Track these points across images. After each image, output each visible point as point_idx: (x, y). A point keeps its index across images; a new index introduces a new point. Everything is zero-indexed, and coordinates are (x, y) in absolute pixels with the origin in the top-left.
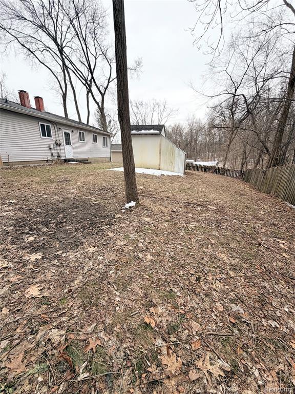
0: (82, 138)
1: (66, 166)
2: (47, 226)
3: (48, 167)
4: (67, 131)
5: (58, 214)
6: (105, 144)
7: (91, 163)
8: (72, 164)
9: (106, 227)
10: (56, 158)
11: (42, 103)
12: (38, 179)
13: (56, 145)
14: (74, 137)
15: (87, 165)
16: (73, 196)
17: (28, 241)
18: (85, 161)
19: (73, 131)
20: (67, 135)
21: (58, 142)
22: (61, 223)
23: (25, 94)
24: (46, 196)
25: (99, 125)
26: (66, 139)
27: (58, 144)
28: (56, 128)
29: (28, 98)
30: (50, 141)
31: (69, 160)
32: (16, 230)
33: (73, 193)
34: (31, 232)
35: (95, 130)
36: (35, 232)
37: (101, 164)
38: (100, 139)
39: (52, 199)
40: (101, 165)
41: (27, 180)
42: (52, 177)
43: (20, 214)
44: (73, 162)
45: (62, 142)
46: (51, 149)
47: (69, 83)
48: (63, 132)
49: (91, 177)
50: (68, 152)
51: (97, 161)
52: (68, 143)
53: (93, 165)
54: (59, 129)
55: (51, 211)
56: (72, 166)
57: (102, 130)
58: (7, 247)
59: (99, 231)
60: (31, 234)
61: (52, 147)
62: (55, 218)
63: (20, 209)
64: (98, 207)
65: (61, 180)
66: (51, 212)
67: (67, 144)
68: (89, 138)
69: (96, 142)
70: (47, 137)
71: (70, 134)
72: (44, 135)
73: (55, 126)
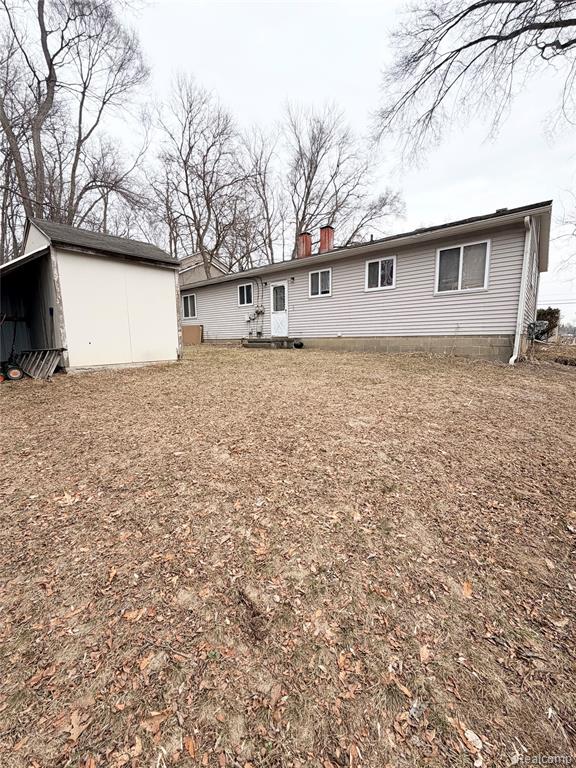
0: (319, 287)
4: (279, 284)
13: (257, 314)
14: (294, 290)
19: (292, 279)
20: (279, 291)
21: (258, 309)
26: (276, 298)
27: (261, 313)
28: (260, 285)
30: (248, 310)
38: (416, 268)
45: (267, 307)
46: (248, 321)
48: (272, 288)
50: (278, 325)
52: (279, 306)
54: (266, 283)
67: (276, 310)
68: (347, 279)
69: (387, 283)
70: (246, 304)
71: (286, 287)
72: (242, 302)
73: (259, 282)
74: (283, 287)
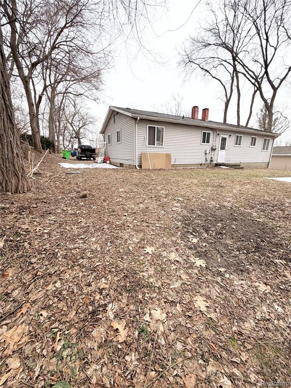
0: (238, 142)
1: (216, 170)
2: (207, 231)
3: (202, 170)
4: (225, 136)
5: (217, 221)
6: (265, 147)
7: (243, 168)
8: (222, 168)
9: (281, 261)
10: (208, 162)
11: (208, 113)
12: (195, 181)
13: (212, 150)
14: (231, 141)
15: (238, 170)
16: (229, 205)
17: (192, 241)
18: (236, 167)
19: (230, 136)
20: (224, 140)
21: (214, 147)
22: (221, 233)
23: (196, 109)
24: (204, 200)
25: (260, 126)
26: (222, 143)
27: (213, 149)
28: (215, 134)
29: (198, 111)
30: (207, 147)
31: (220, 165)
32: (183, 227)
33: (229, 202)
34: (194, 233)
35: (256, 132)
36: (197, 234)
37: (255, 170)
38: (260, 142)
39: (209, 203)
40: (255, 172)
41: (187, 181)
42: (207, 181)
43: (185, 213)
44: (224, 167)
45: (217, 147)
46: (206, 154)
47: (236, 88)
48: (221, 138)
49: (248, 186)
50: (221, 157)
51: (250, 166)
52: (223, 148)
53: (246, 172)
54: (218, 134)
55: (210, 216)
56: (222, 171)
57: (262, 131)
58: (178, 241)
59: (269, 263)
60: (194, 236)
61: (208, 152)
62: (214, 226)
63: (185, 208)
64: (263, 227)
65: (216, 184)
66: (210, 218)
67: (221, 149)
68: (246, 141)
69: (254, 145)
70: (206, 144)
71: (227, 139)
72: (204, 142)
73: (215, 133)
74: (226, 138)
